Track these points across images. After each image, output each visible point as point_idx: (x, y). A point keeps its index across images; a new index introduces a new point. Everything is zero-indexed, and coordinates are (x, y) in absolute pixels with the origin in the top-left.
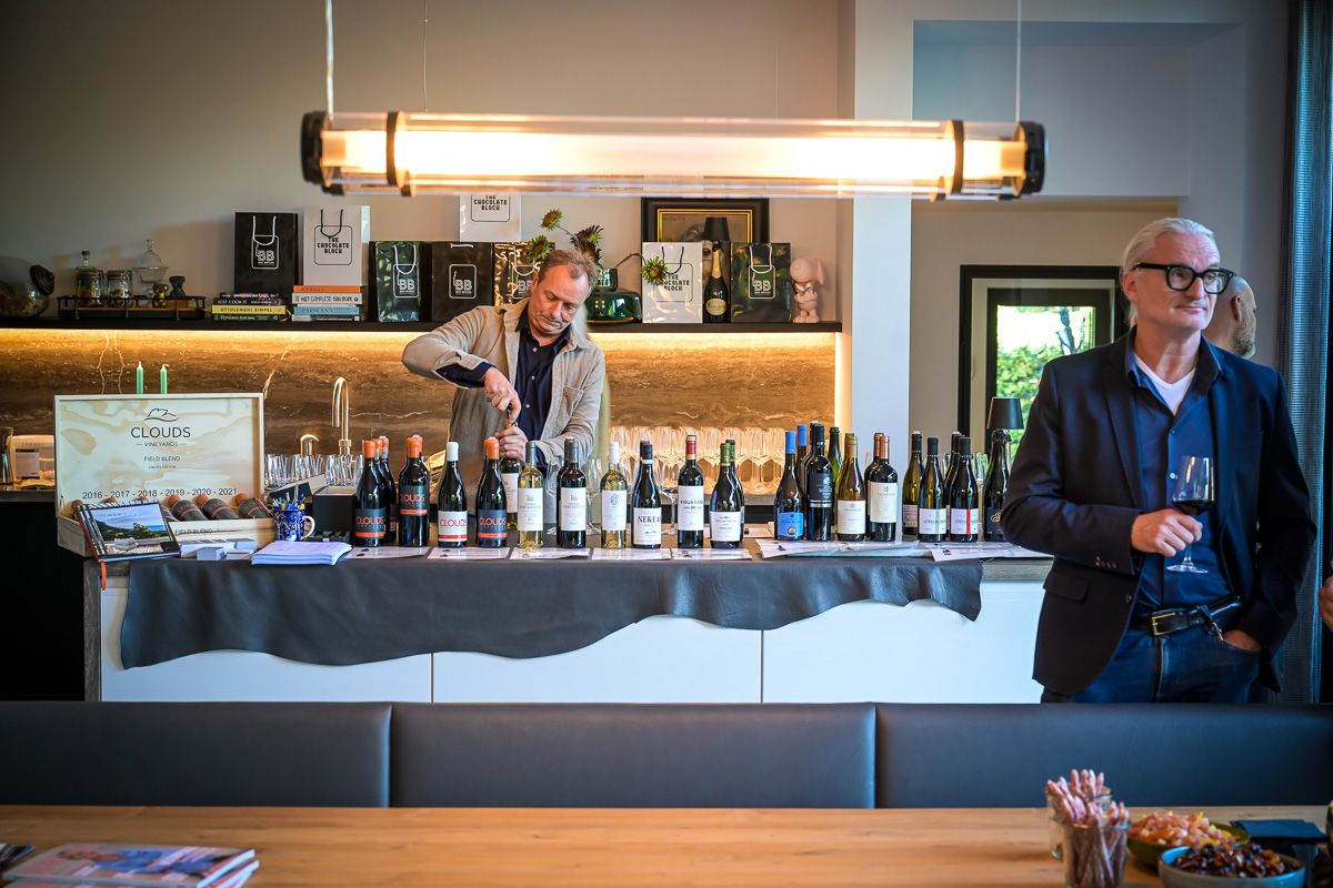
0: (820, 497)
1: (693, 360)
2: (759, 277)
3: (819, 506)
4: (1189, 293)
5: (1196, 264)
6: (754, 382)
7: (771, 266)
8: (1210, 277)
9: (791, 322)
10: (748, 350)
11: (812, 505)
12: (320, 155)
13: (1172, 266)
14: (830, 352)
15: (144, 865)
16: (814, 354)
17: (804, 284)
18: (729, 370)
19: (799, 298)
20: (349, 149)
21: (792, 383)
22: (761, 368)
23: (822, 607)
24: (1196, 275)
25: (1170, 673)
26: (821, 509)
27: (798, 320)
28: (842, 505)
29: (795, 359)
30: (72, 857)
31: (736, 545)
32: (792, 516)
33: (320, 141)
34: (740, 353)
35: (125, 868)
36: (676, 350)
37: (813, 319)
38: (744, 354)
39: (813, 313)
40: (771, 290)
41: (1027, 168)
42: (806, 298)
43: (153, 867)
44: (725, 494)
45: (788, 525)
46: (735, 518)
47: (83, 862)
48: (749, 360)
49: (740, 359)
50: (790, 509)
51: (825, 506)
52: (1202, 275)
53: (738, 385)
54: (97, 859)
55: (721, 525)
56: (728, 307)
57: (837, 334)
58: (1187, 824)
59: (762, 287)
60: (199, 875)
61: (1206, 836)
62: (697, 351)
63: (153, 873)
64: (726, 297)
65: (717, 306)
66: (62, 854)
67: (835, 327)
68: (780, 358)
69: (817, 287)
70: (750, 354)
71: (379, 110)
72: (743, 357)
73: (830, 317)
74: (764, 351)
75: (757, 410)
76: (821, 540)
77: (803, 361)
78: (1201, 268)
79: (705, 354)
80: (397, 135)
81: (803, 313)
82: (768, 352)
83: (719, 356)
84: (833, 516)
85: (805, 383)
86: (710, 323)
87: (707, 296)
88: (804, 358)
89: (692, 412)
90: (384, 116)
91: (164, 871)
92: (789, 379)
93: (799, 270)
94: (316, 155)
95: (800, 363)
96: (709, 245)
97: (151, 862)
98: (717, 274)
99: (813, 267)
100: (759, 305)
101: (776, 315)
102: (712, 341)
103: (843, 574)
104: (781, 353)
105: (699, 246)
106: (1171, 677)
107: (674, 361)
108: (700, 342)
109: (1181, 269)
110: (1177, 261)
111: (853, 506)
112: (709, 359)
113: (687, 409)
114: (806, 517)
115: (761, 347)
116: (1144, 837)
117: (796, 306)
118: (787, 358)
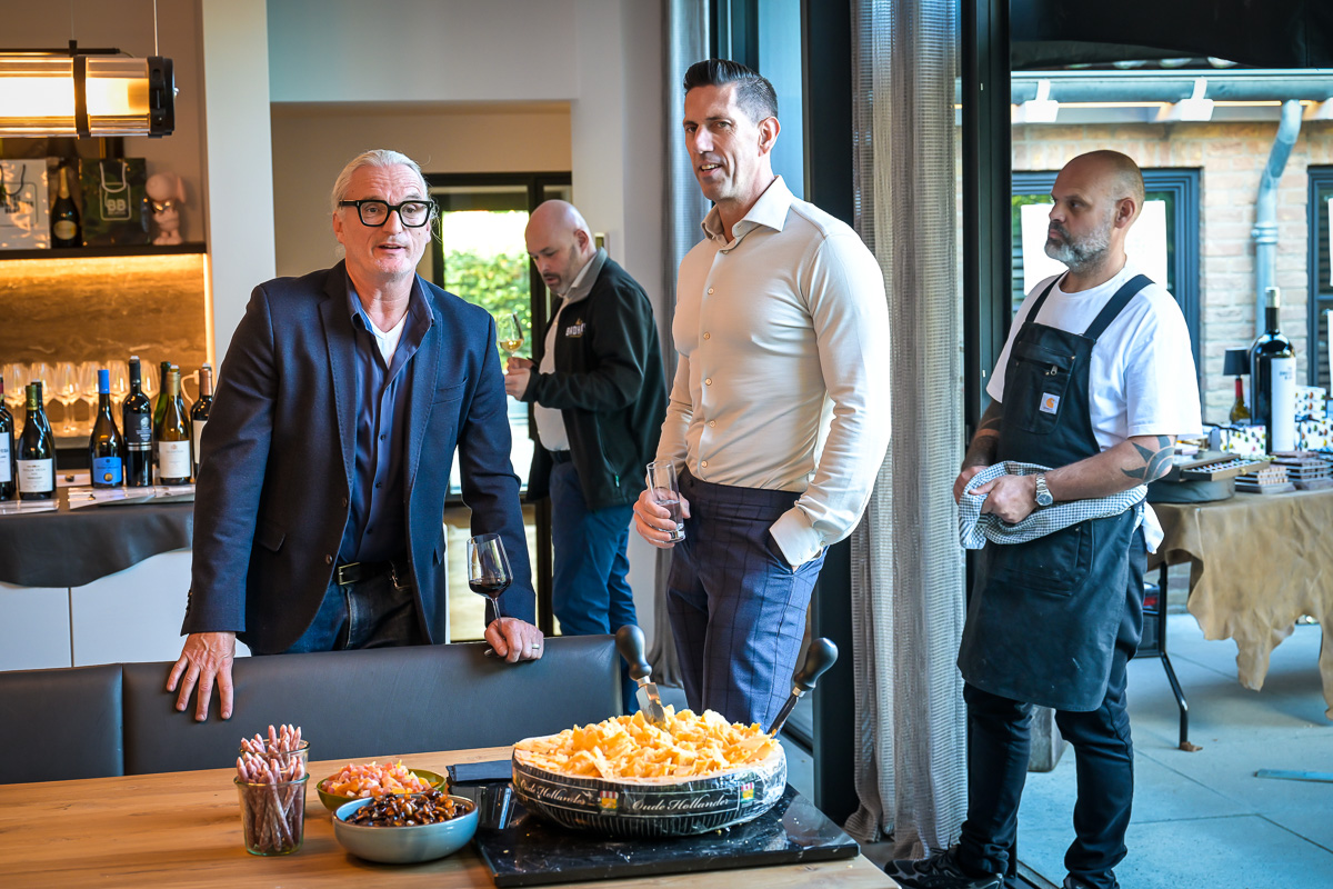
0: (138, 439)
1: (45, 289)
2: (113, 196)
3: (137, 449)
4: (385, 228)
5: (390, 197)
6: (116, 311)
7: (125, 184)
8: (410, 210)
9: (151, 244)
10: (107, 276)
11: (131, 449)
13: (361, 202)
14: (199, 275)
16: (181, 278)
17: (162, 203)
18: (87, 299)
19: (158, 218)
21: (158, 311)
22: (122, 295)
23: (134, 558)
24: (391, 209)
25: (359, 621)
26: (140, 452)
27: (159, 242)
28: (164, 446)
29: (160, 284)
31: (48, 496)
32: (108, 461)
34: (97, 279)
36: (25, 279)
37: (175, 240)
38: (103, 280)
39: (175, 233)
40: (127, 211)
41: (153, 106)
42: (166, 218)
44: (32, 440)
45: (105, 471)
46: (45, 466)
48: (108, 287)
49: (100, 287)
50: (106, 452)
51: (145, 448)
52: (398, 208)
53: (98, 315)
55: (30, 474)
56: (79, 230)
57: (205, 255)
58: (380, 773)
59: (116, 207)
61: (400, 784)
62: (49, 279)
64: (76, 219)
65: (67, 230)
67: (201, 248)
68: (143, 283)
69: (177, 205)
70: (109, 280)
72: (101, 283)
73: (194, 238)
74: (125, 276)
75: (120, 341)
76: (142, 486)
77: (168, 286)
78: (396, 201)
79: (59, 282)
81: (164, 234)
82: (129, 277)
83: (75, 284)
84: (153, 457)
85: (172, 310)
86: (60, 248)
87: (55, 218)
88: (169, 283)
89: (47, 346)
92: (154, 306)
93: (156, 187)
95: (165, 289)
96: (56, 161)
98: (64, 192)
99: (172, 183)
100: (115, 227)
101: (134, 238)
102: (64, 267)
103: (156, 524)
104: (144, 278)
105: (43, 163)
106: (361, 623)
107: (24, 291)
108: (52, 269)
109: (376, 203)
110: (369, 194)
111: (175, 447)
112: (63, 287)
113: (41, 343)
114: (124, 462)
115: (121, 272)
116: (333, 791)
117: (155, 229)
118: (152, 283)
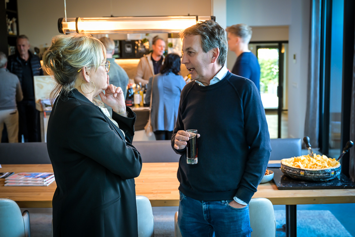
12: (62, 27)
15: (34, 176)
20: (68, 26)
30: (20, 175)
33: (62, 24)
35: (30, 177)
43: (36, 177)
47: (22, 176)
54: (25, 175)
60: (45, 178)
63: (36, 178)
66: (19, 175)
71: (75, 17)
80: (78, 22)
90: (75, 18)
91: (38, 177)
94: (61, 27)
97: (36, 176)
